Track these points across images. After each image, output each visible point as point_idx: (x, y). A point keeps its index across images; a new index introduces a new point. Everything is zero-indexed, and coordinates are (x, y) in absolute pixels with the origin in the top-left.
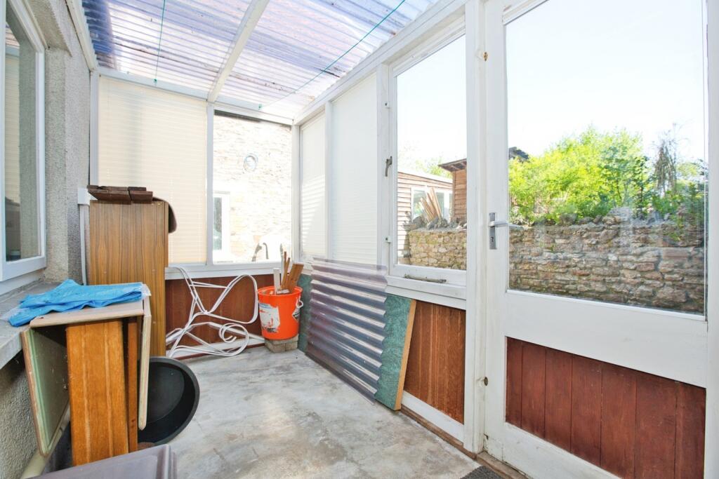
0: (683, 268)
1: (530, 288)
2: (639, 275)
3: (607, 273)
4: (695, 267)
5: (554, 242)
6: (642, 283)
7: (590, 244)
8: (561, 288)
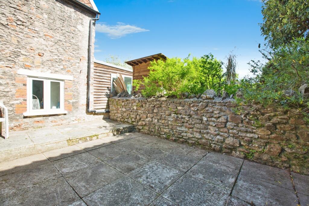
0: (238, 127)
1: (165, 134)
2: (217, 130)
3: (202, 128)
4: (244, 127)
5: (177, 108)
6: (218, 134)
7: (194, 110)
8: (180, 135)
